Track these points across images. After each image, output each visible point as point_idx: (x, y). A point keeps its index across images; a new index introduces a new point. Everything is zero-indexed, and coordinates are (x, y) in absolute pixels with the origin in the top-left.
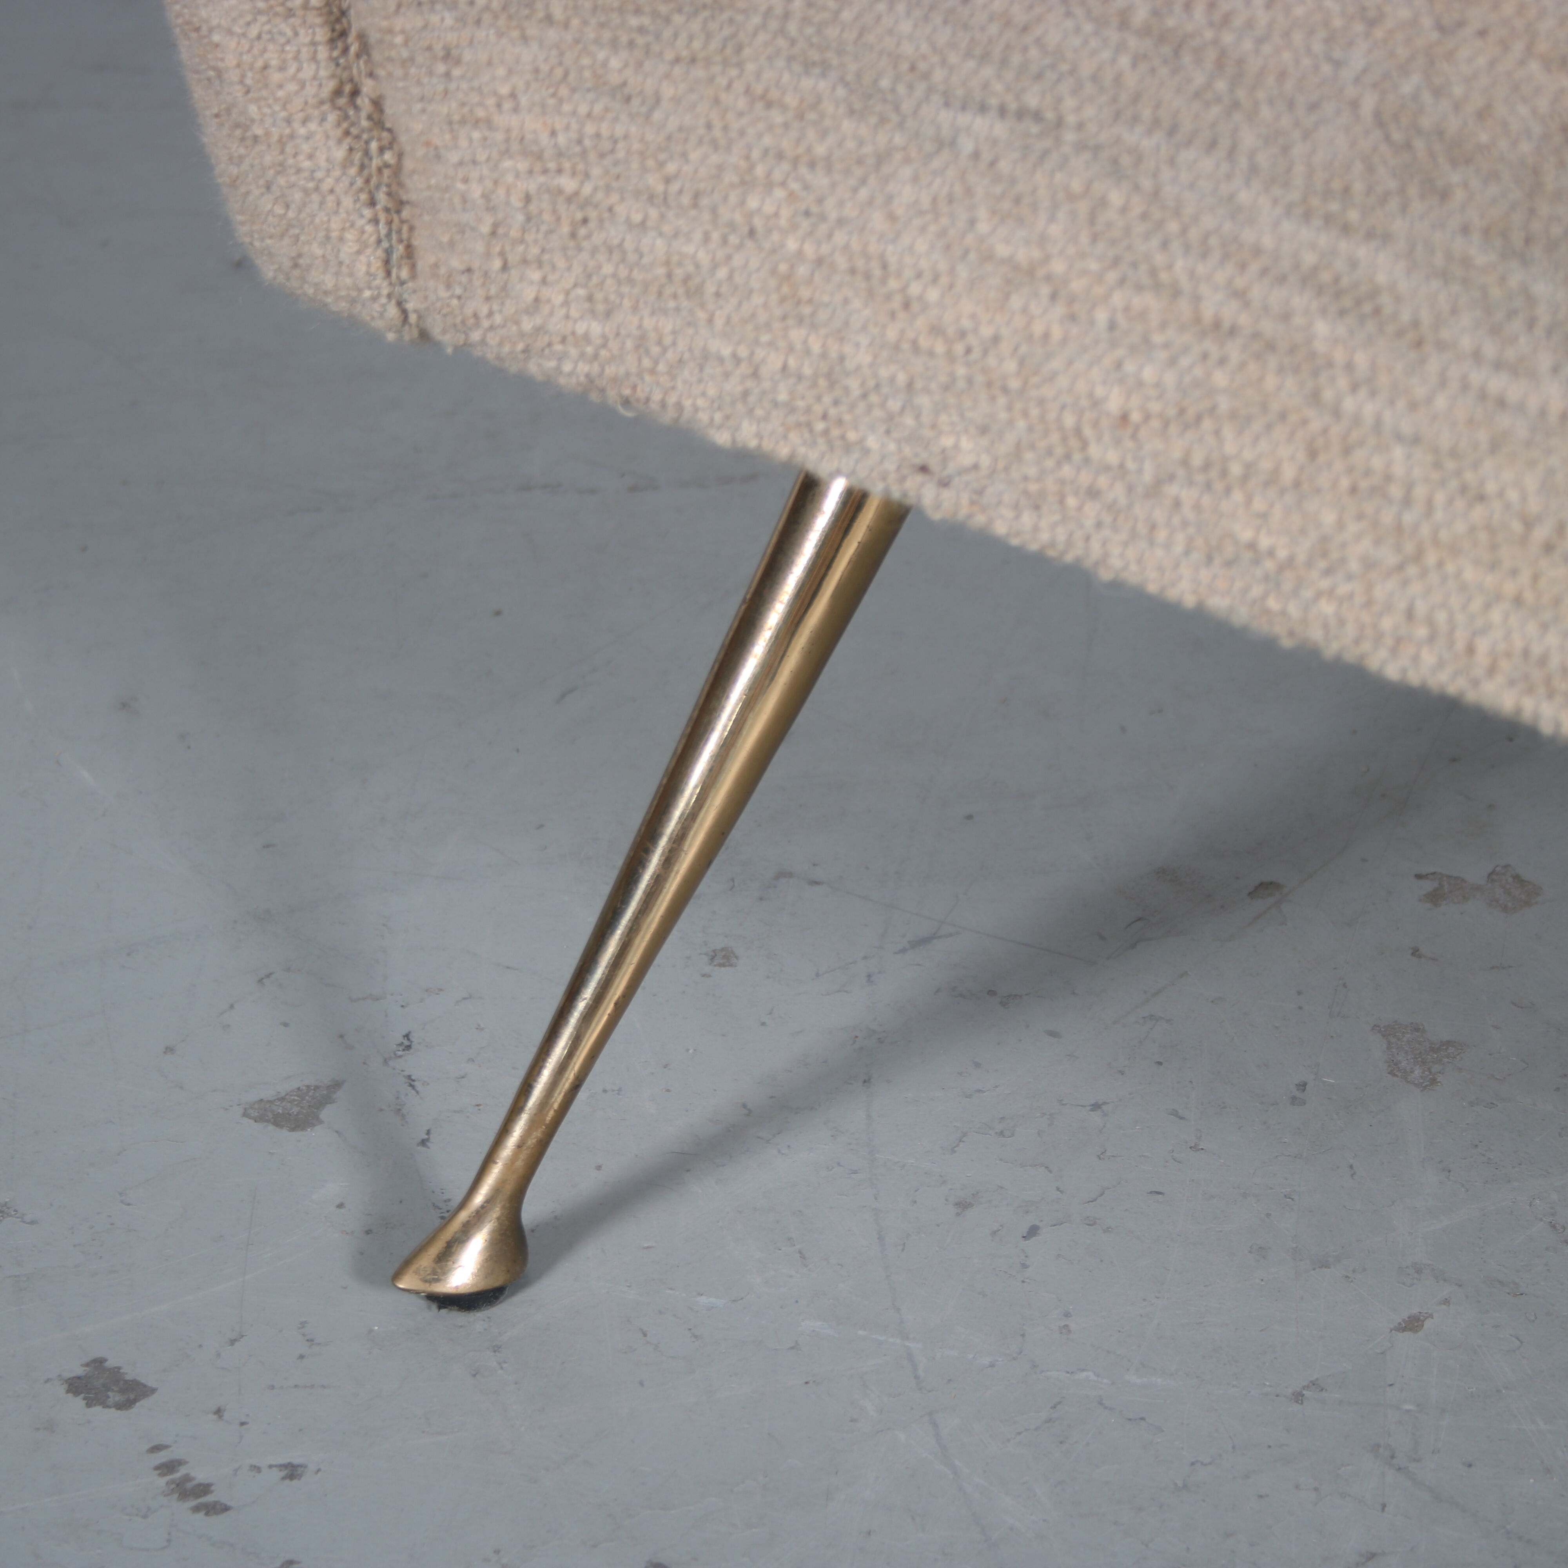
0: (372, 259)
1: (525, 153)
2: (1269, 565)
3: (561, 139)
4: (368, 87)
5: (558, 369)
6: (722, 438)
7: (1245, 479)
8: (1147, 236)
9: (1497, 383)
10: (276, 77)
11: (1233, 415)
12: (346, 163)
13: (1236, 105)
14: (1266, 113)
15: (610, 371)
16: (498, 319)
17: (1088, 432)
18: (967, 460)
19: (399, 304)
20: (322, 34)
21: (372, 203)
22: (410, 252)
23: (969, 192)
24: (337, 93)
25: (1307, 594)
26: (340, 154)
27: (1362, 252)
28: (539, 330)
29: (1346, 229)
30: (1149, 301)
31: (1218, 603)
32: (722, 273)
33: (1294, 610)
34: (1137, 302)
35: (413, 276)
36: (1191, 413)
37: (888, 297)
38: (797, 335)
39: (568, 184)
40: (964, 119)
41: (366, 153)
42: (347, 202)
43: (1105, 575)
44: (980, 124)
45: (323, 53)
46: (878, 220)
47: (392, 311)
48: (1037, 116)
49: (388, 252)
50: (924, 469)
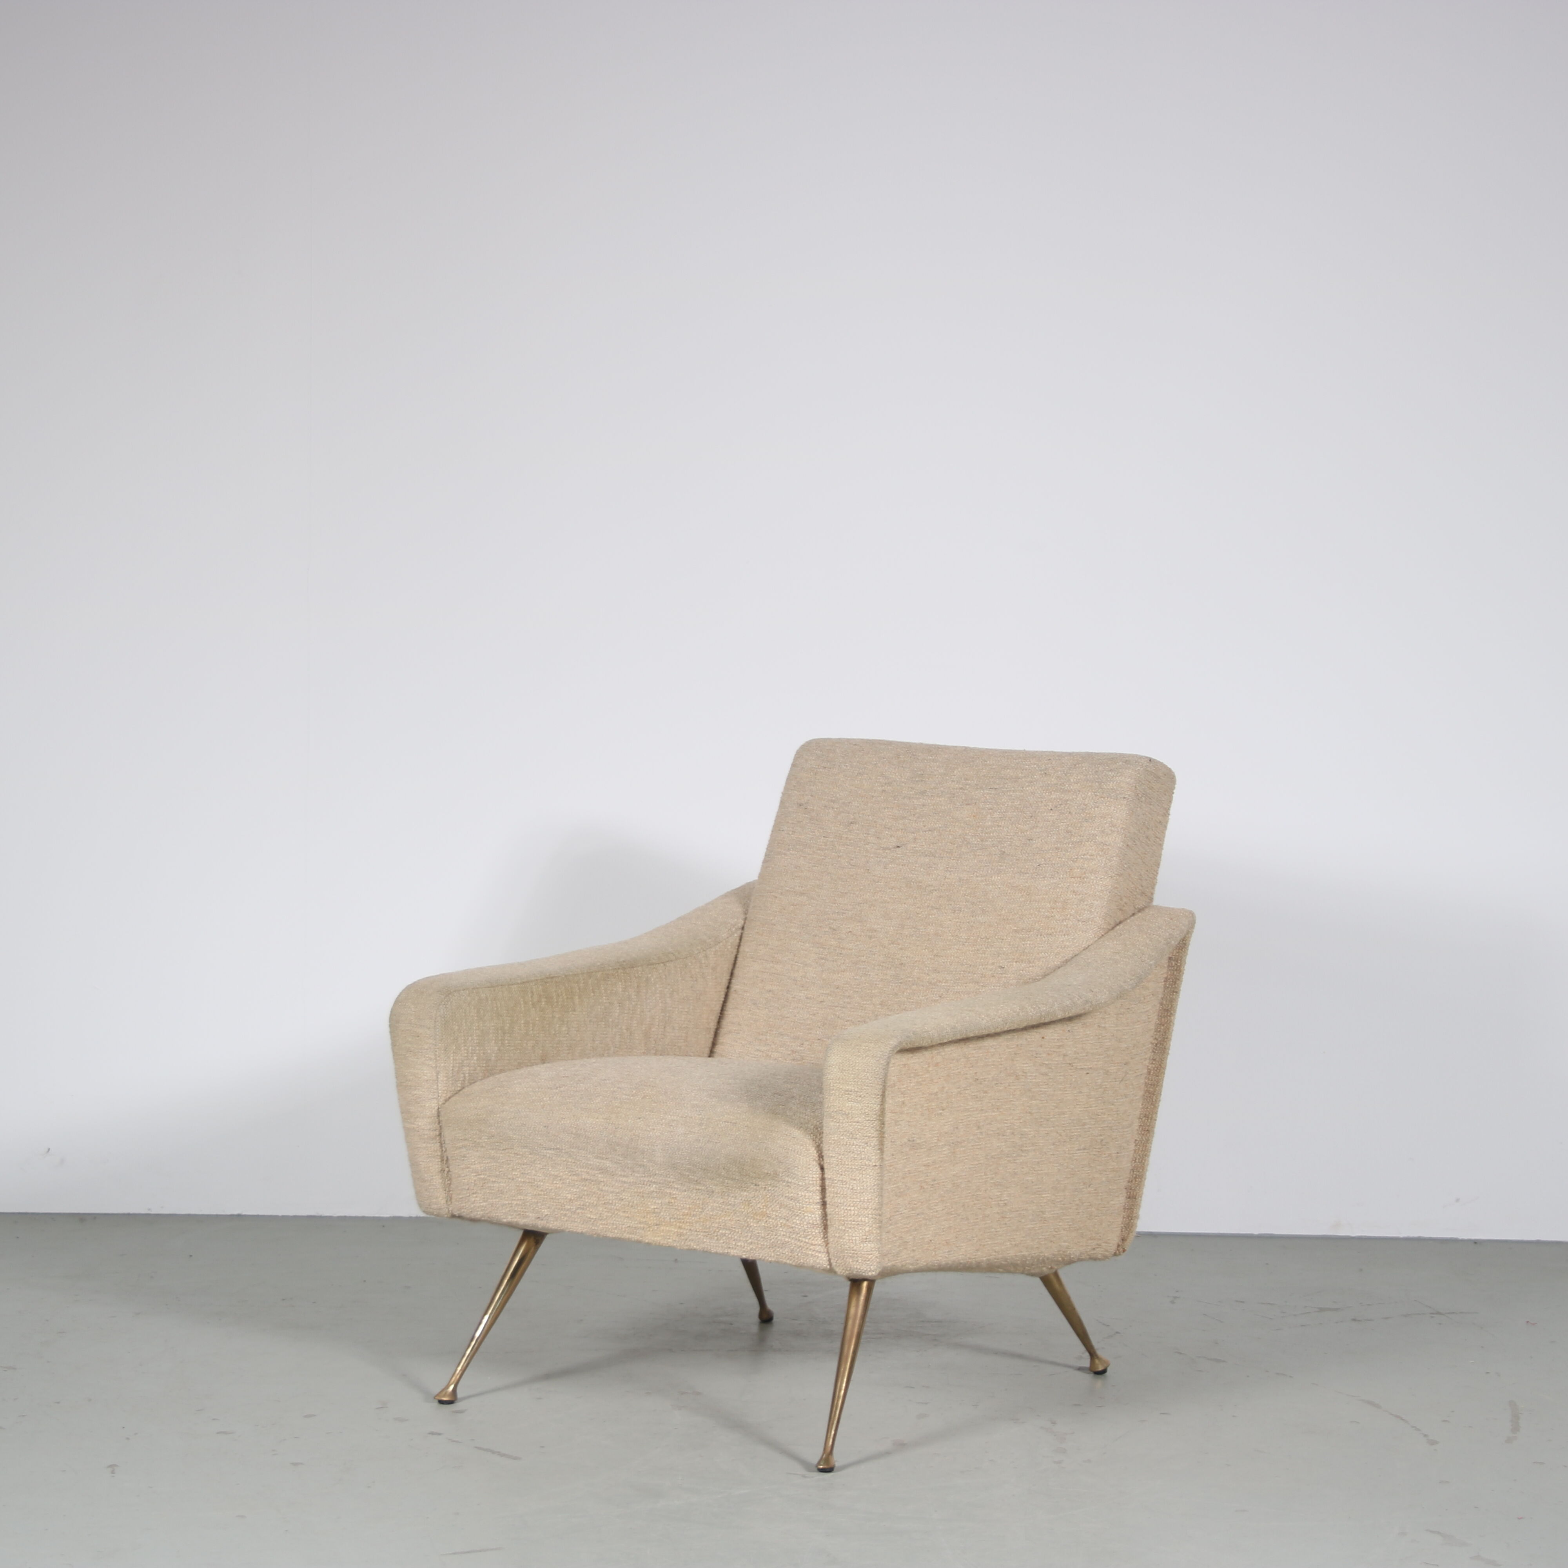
0: (443, 1201)
1: (475, 1172)
2: (592, 1221)
3: (482, 1168)
4: (447, 1169)
5: (477, 1214)
6: (505, 1220)
7: (589, 1205)
8: (575, 1166)
9: (624, 1179)
10: (431, 1168)
11: (587, 1195)
12: (442, 1182)
13: (588, 1142)
14: (592, 1143)
15: (486, 1212)
16: (467, 1206)
17: (565, 1203)
18: (546, 1213)
19: (448, 1209)
20: (440, 1160)
21: (445, 1190)
22: (451, 1199)
23: (548, 1164)
24: (441, 1170)
25: (598, 1224)
26: (441, 1181)
27: (605, 1162)
28: (475, 1206)
29: (603, 1159)
30: (575, 1178)
31: (584, 1231)
32: (508, 1187)
33: (596, 1228)
34: (573, 1178)
35: (451, 1203)
36: (581, 1196)
37: (534, 1186)
38: (519, 1197)
39: (482, 1176)
40: (548, 1151)
41: (445, 1181)
42: (441, 1190)
43: (567, 1230)
44: (550, 1152)
45: (440, 1163)
46: (534, 1172)
47: (447, 1210)
48: (559, 1149)
49: (447, 1199)
50: (539, 1218)
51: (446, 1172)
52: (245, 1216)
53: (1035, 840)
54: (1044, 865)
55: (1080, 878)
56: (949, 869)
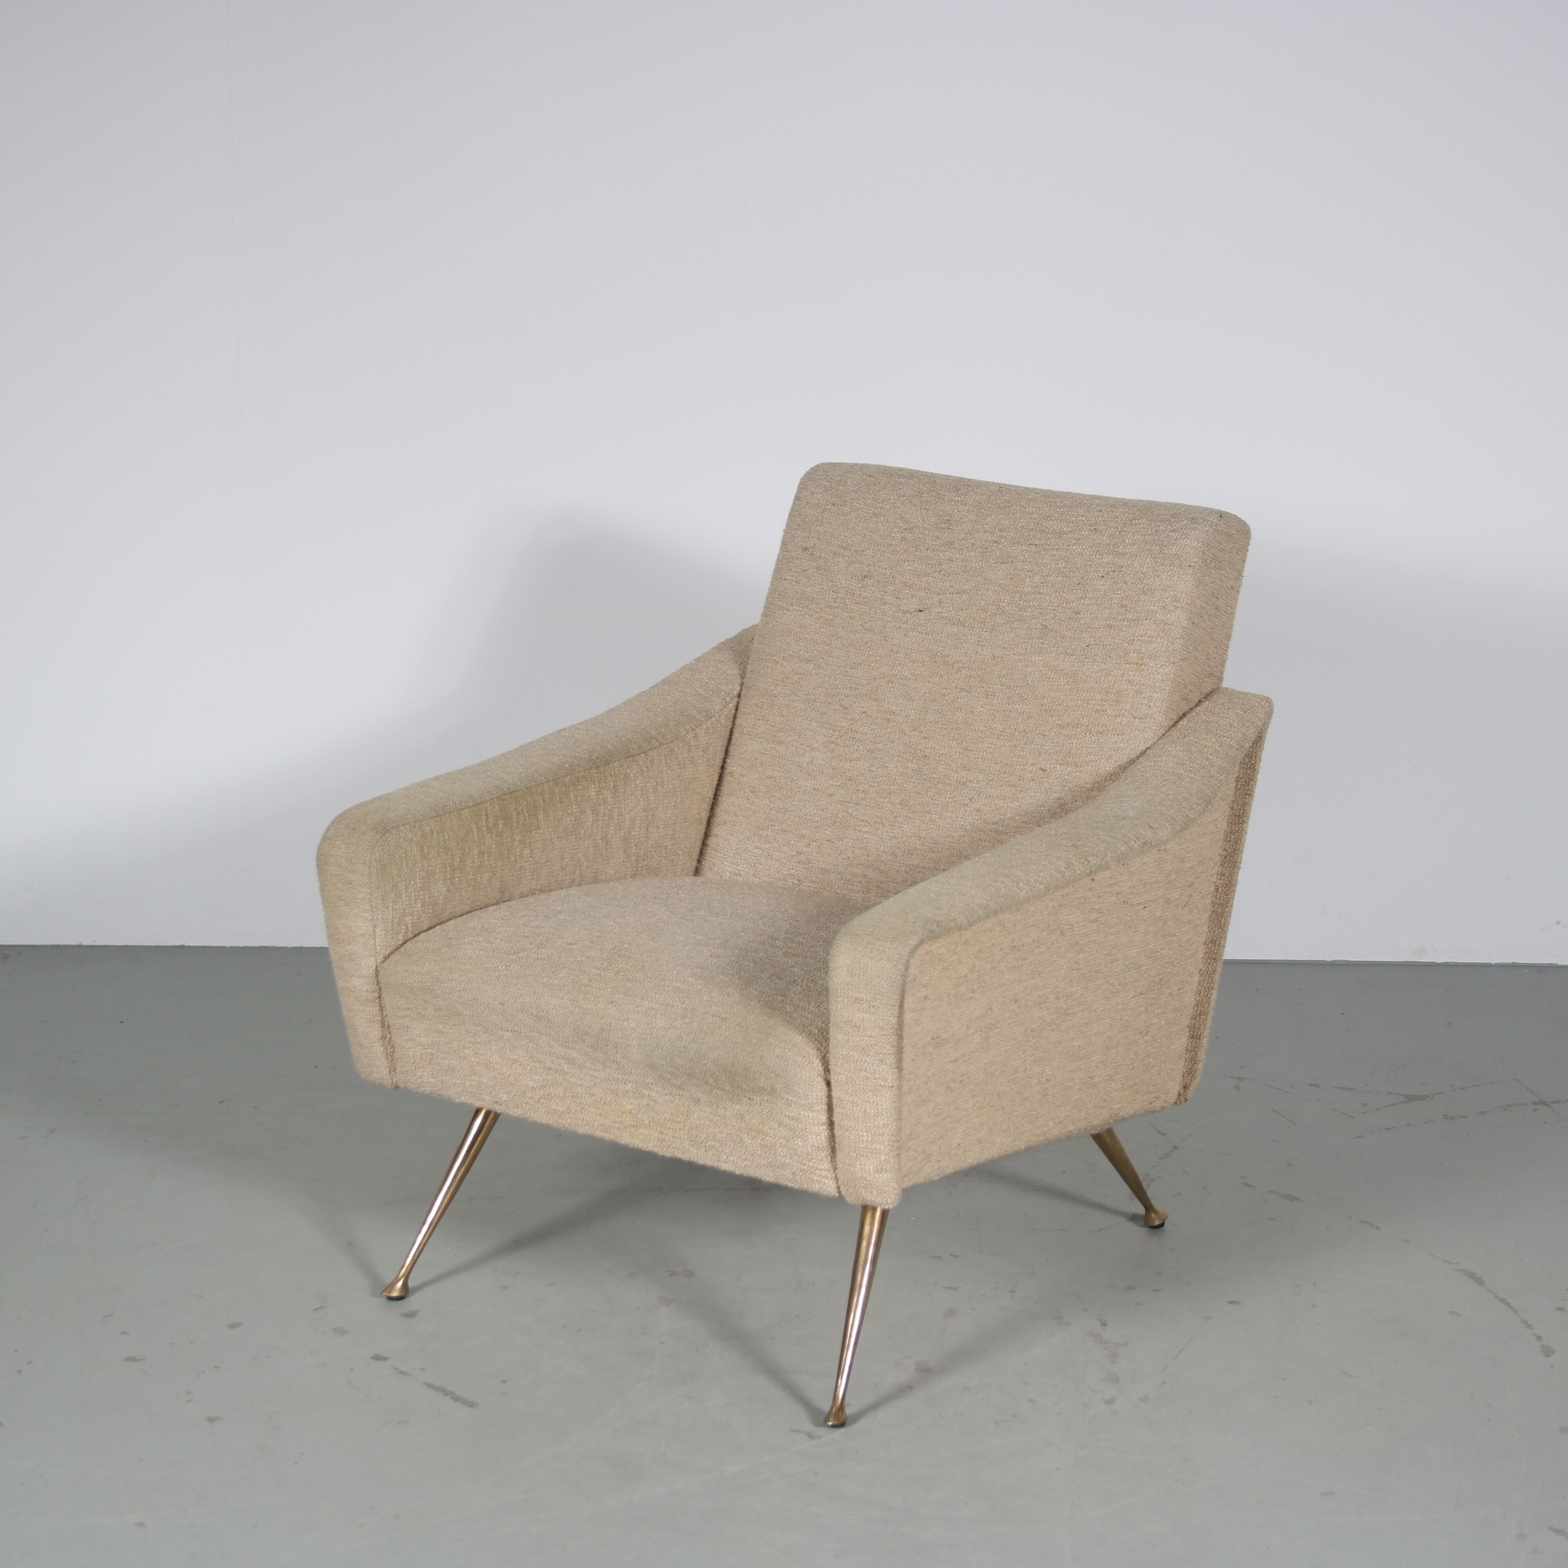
0: (386, 1071)
1: (421, 1045)
2: (559, 1113)
3: (429, 1042)
4: (388, 1036)
5: (425, 1090)
6: (458, 1101)
7: (554, 1096)
8: (536, 1052)
9: (594, 1073)
10: (370, 1034)
11: (552, 1085)
12: (383, 1051)
13: (551, 1028)
14: (556, 1029)
15: (435, 1089)
16: (413, 1080)
17: (527, 1091)
18: (505, 1099)
19: (392, 1080)
20: (380, 1026)
21: (388, 1059)
22: (395, 1069)
23: (505, 1046)
24: (382, 1037)
25: (566, 1118)
26: (382, 1049)
27: (572, 1051)
28: (422, 1082)
29: (569, 1048)
30: (537, 1064)
31: (550, 1122)
32: (459, 1066)
33: (564, 1122)
34: (535, 1065)
35: (395, 1073)
36: (544, 1085)
37: (491, 1068)
38: (473, 1077)
39: (430, 1051)
40: (504, 1033)
41: (387, 1049)
42: (383, 1059)
43: (530, 1120)
44: (507, 1033)
45: (380, 1029)
46: (489, 1054)
47: (390, 1081)
48: (517, 1032)
49: (391, 1069)
50: (497, 1102)
51: (387, 1039)
52: (189, 947)
53: (1083, 614)
54: (1094, 646)
55: (1137, 664)
56: (981, 643)
